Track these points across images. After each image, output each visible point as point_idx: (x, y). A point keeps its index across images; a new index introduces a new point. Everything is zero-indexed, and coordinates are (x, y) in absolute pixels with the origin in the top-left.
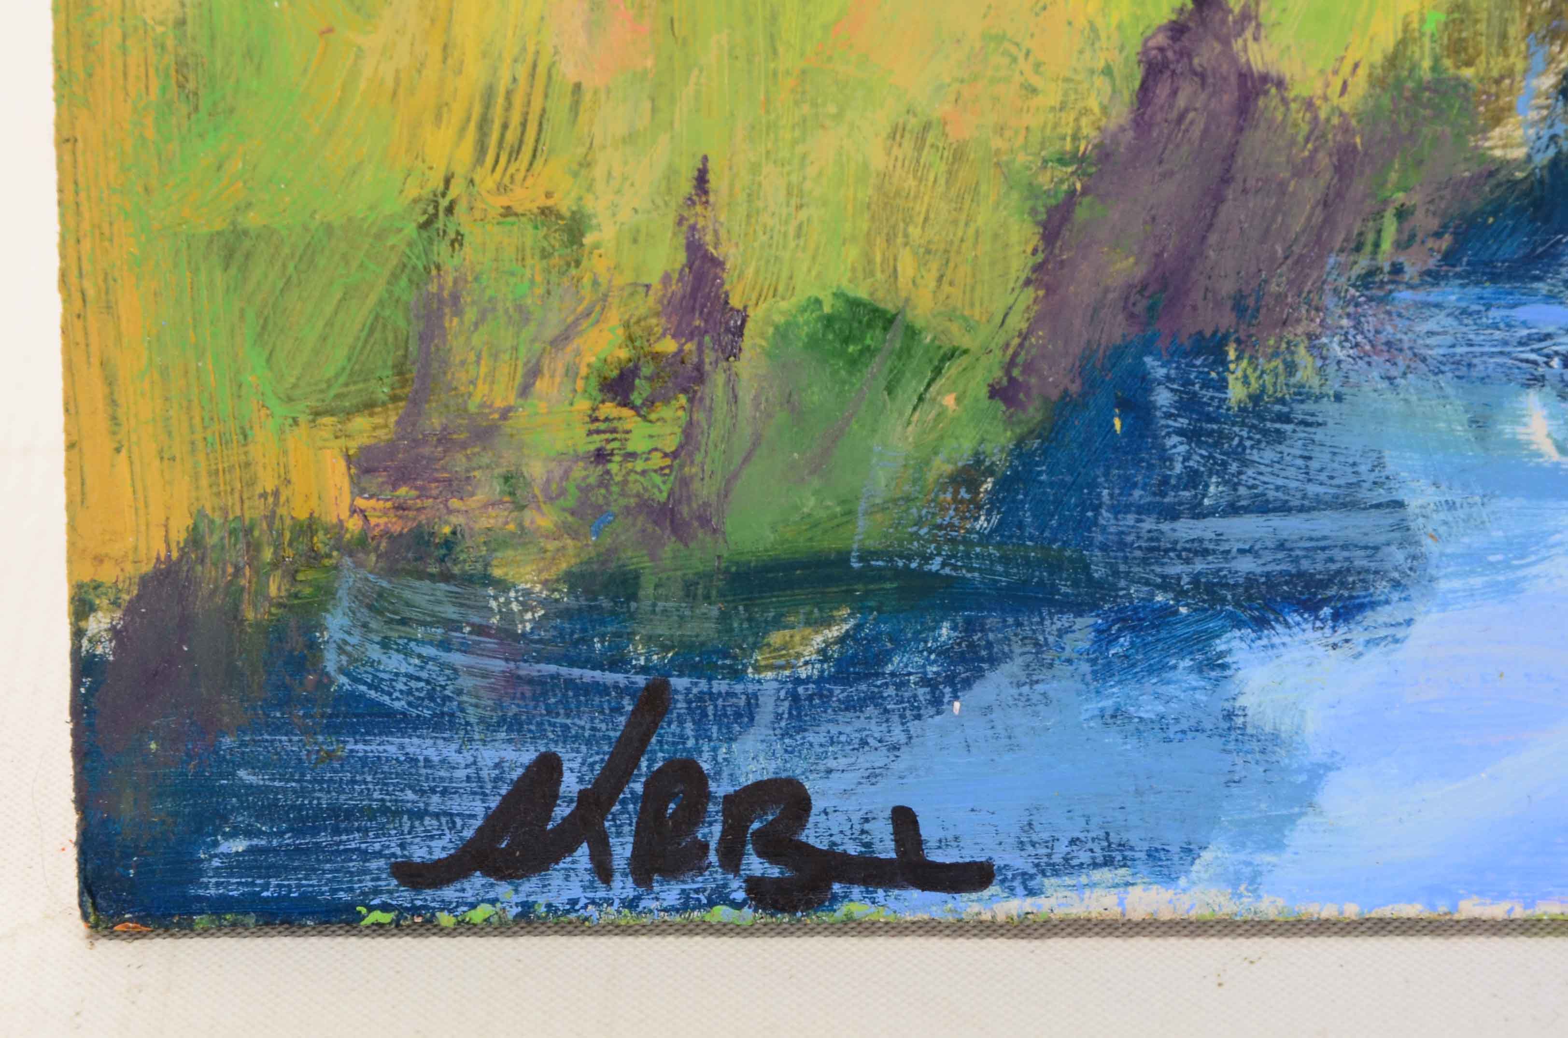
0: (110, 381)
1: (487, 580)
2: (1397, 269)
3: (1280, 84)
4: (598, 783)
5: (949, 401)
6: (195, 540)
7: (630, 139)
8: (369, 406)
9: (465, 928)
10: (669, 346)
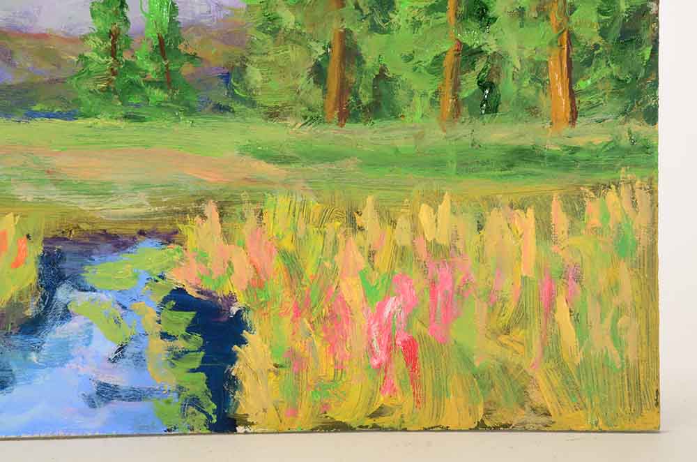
2: (11, 333)
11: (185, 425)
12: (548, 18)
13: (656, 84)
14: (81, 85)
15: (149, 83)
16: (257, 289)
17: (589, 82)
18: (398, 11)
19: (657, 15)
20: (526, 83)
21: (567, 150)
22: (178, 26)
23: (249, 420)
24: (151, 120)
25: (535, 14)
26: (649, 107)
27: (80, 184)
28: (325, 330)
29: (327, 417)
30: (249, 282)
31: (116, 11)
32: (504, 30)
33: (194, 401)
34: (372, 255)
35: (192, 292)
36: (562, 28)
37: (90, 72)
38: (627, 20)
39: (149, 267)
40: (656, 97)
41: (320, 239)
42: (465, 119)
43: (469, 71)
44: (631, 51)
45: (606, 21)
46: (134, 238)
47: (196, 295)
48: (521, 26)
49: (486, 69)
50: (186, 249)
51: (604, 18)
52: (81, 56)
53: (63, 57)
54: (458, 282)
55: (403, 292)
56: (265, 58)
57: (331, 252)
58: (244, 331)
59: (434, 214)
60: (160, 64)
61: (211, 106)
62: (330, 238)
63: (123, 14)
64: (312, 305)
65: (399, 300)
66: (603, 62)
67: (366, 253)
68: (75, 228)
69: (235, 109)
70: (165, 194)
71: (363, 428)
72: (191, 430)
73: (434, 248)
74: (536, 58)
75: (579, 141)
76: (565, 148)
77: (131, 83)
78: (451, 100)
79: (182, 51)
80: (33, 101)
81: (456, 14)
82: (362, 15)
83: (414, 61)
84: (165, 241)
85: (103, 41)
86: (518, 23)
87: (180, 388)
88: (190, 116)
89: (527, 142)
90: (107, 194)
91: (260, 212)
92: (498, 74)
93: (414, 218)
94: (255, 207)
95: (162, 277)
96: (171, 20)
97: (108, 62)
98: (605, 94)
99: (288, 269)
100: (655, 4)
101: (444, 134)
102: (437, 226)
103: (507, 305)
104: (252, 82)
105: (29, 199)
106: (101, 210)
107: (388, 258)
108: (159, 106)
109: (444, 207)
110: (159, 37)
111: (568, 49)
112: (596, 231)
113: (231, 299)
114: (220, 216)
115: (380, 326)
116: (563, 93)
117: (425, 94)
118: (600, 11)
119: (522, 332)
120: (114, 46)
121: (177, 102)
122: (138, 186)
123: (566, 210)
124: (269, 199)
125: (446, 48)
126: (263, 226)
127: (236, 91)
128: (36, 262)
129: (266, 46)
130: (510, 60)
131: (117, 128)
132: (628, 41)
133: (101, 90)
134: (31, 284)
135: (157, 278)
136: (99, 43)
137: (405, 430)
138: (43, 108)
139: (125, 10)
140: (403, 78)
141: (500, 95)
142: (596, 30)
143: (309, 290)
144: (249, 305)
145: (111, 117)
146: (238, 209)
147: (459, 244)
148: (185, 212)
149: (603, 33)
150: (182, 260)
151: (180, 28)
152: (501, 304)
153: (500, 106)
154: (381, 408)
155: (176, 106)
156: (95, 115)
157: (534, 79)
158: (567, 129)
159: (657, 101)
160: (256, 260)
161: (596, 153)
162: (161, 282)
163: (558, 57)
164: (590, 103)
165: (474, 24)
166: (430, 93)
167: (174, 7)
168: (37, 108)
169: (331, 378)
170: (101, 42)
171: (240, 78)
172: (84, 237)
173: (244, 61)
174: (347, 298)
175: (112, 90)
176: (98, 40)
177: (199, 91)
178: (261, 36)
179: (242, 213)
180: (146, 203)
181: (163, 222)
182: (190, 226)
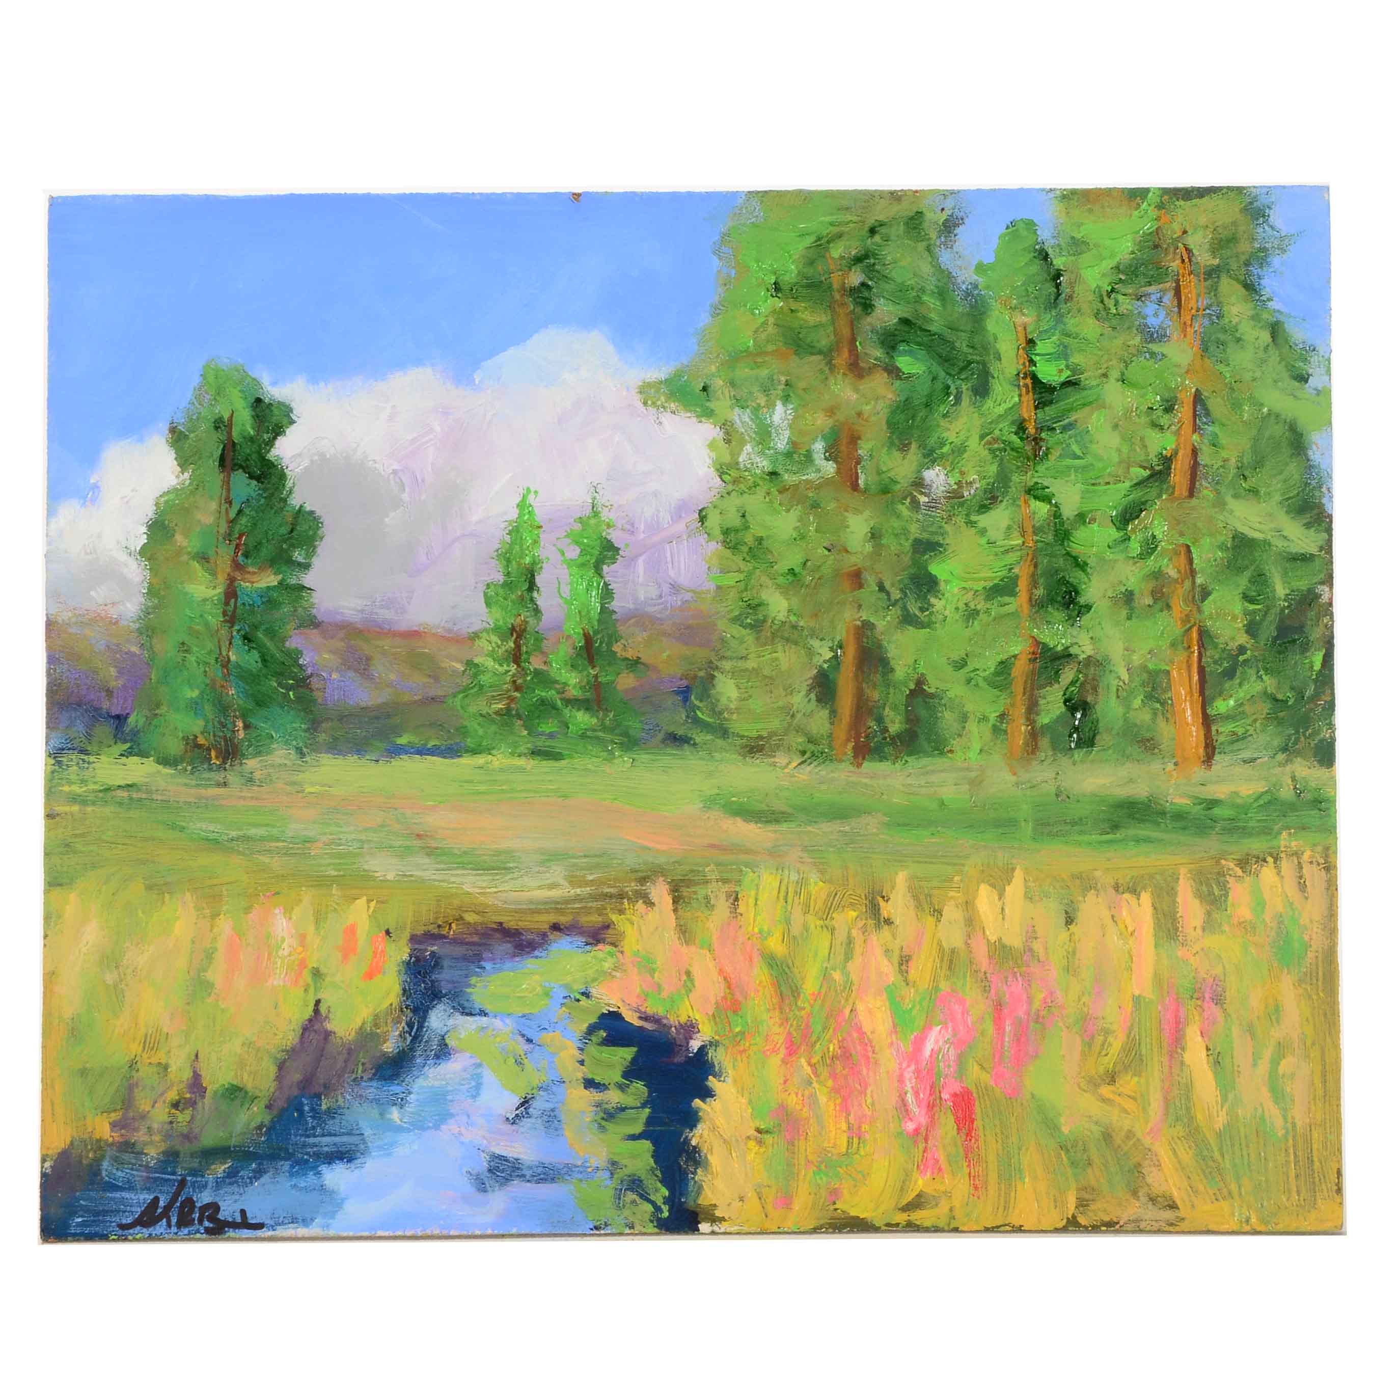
0: (53, 1104)
1: (142, 1153)
2: (362, 1078)
3: (334, 1033)
4: (169, 1203)
5: (255, 1109)
6: (72, 1143)
7: (180, 1046)
8: (115, 1111)
9: (135, 1240)
10: (188, 1096)
11: (621, 1221)
12: (1168, 607)
13: (1330, 707)
14: (468, 705)
15: (568, 702)
16: (729, 1013)
17: (1232, 702)
18: (943, 595)
19: (1330, 604)
20: (1137, 702)
21: (1200, 804)
22: (614, 617)
23: (718, 1213)
24: (572, 757)
25: (1149, 601)
26: (1321, 741)
27: (465, 853)
28: (833, 1076)
29: (836, 1209)
30: (717, 1003)
31: (522, 598)
32: (1103, 623)
33: (635, 1184)
34: (905, 961)
35: (631, 1017)
36: (1189, 622)
37: (481, 687)
38: (1286, 611)
39: (569, 979)
40: (1331, 726)
41: (826, 935)
42: (1046, 756)
43: (1051, 684)
44: (1294, 657)
45: (1254, 612)
46: (544, 935)
47: (637, 1023)
48: (1129, 618)
49: (1077, 681)
50: (622, 952)
51: (1252, 607)
52: (469, 663)
53: (443, 665)
54: (1037, 1004)
55: (953, 1020)
56: (741, 664)
57: (842, 957)
58: (710, 1077)
59: (1000, 899)
60: (585, 673)
61: (661, 736)
62: (841, 936)
63: (532, 600)
64: (814, 1038)
65: (947, 1031)
66: (1251, 672)
67: (896, 960)
68: (457, 920)
69: (698, 740)
70: (591, 868)
71: (892, 1228)
72: (630, 1228)
73: (1000, 951)
74: (1151, 666)
75: (1220, 791)
76: (1196, 802)
77: (543, 702)
78: (1023, 728)
79: (618, 655)
80: (397, 731)
81: (1030, 600)
82: (889, 599)
83: (966, 670)
84: (591, 941)
85: (502, 641)
86: (1124, 612)
87: (614, 1163)
88: (631, 750)
89: (1140, 791)
90: (505, 869)
91: (734, 895)
92: (1095, 689)
93: (969, 905)
94: (726, 888)
95: (586, 995)
96: (603, 609)
97: (509, 671)
98: (1255, 721)
99: (777, 984)
100: (1327, 589)
101: (1014, 779)
102: (1003, 919)
103: (1110, 1039)
104: (724, 700)
105: (390, 877)
106: (495, 892)
107: (929, 965)
108: (583, 736)
109: (1015, 889)
110: (585, 635)
111: (1200, 654)
112: (1247, 928)
113: (690, 1029)
114: (674, 902)
115: (918, 1071)
116: (1193, 718)
117: (984, 719)
118: (1246, 598)
119: (1136, 1079)
120: (518, 647)
121: (611, 730)
122: (550, 857)
123: (1199, 895)
124: (749, 876)
125: (1016, 649)
126: (739, 917)
127: (699, 713)
128: (399, 971)
129: (745, 645)
130: (1112, 668)
131: (521, 770)
132: (1289, 642)
133: (497, 713)
134: (391, 1005)
135: (578, 996)
136: (496, 643)
137: (956, 1230)
138: (412, 740)
139: (535, 594)
140: (950, 694)
141: (1097, 721)
142: (1241, 625)
143: (809, 1015)
144: (717, 1038)
145: (512, 754)
146: (701, 891)
147: (1037, 946)
148: (621, 896)
149: (1252, 629)
150: (616, 968)
151: (617, 620)
152: (1102, 1038)
153: (1098, 737)
154: (919, 1196)
155: (608, 737)
156: (489, 750)
157: (1149, 697)
158: (1199, 773)
159: (1333, 732)
160: (728, 969)
161: (1244, 809)
162: (584, 1002)
163: (1184, 666)
164: (1234, 733)
165: (1058, 614)
166: (993, 716)
167: (608, 589)
168: (402, 741)
169: (844, 1150)
170: (499, 643)
171: (705, 694)
172: (470, 934)
173: (711, 668)
174: (867, 1028)
175: (514, 712)
176: (495, 639)
177: (644, 714)
178: (736, 630)
179: (707, 898)
180: (562, 882)
181: (588, 911)
182: (628, 916)
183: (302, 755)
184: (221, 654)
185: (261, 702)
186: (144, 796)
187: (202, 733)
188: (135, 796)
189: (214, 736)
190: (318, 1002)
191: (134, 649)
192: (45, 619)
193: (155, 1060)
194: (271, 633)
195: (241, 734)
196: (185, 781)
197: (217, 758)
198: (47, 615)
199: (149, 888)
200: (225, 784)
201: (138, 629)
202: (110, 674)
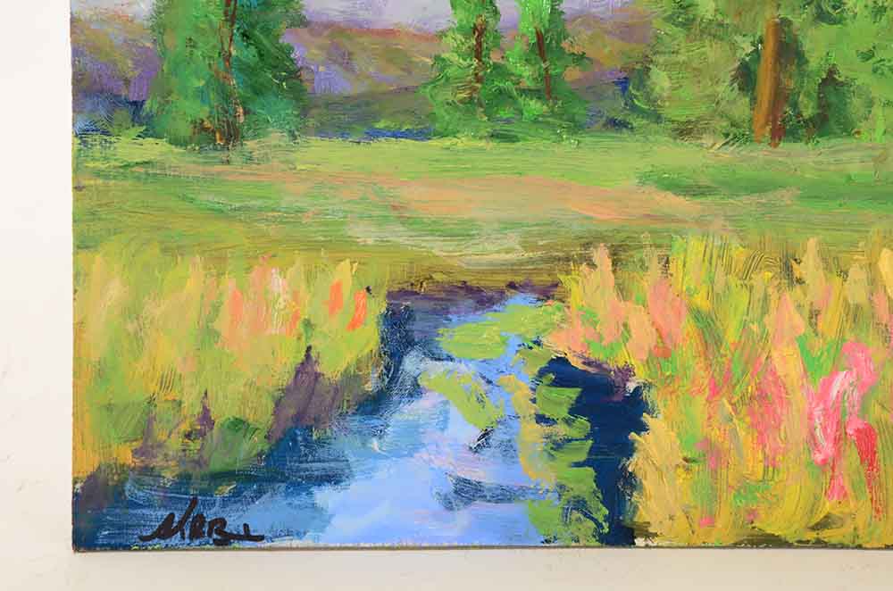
0: (82, 435)
1: (160, 476)
2: (347, 413)
3: (323, 375)
4: (183, 518)
5: (256, 439)
6: (99, 468)
7: (192, 385)
8: (136, 440)
9: (153, 550)
10: (199, 427)
11: (566, 535)
14: (436, 95)
15: (526, 92)
16: (662, 361)
23: (651, 530)
24: (526, 140)
27: (434, 222)
28: (751, 413)
29: (754, 528)
30: (650, 351)
33: (579, 505)
34: (814, 315)
35: (576, 363)
37: (448, 79)
39: (523, 330)
41: (745, 293)
47: (581, 367)
52: (437, 58)
53: (414, 59)
55: (857, 365)
56: (674, 58)
57: (759, 311)
58: (645, 414)
60: (538, 66)
61: (602, 121)
62: (758, 294)
63: (492, 2)
64: (734, 381)
65: (851, 374)
67: (806, 314)
68: (427, 279)
69: (635, 125)
70: (541, 236)
71: (803, 544)
72: (575, 541)
77: (501, 92)
79: (566, 51)
80: (376, 116)
83: (874, 60)
84: (541, 297)
85: (466, 38)
87: (562, 487)
88: (576, 133)
90: (468, 235)
91: (666, 258)
93: (872, 266)
94: (658, 252)
95: (538, 343)
96: (553, 10)
97: (472, 65)
99: (702, 335)
104: (657, 89)
105: (370, 241)
106: (461, 256)
107: (836, 319)
108: (535, 121)
110: (537, 33)
113: (627, 372)
114: (613, 264)
115: (825, 410)
117: (888, 103)
120: (479, 44)
121: (560, 116)
122: (509, 225)
124: (678, 243)
126: (670, 277)
127: (635, 100)
128: (378, 323)
129: (676, 42)
131: (482, 150)
133: (461, 101)
134: (372, 351)
135: (531, 344)
136: (461, 41)
137: (860, 547)
138: (388, 125)
140: (858, 82)
143: (731, 361)
144: (650, 380)
145: (474, 137)
146: (637, 256)
148: (568, 259)
150: (563, 320)
151: (565, 20)
154: (826, 517)
155: (558, 122)
156: (454, 134)
160: (660, 321)
162: (536, 349)
168: (380, 125)
169: (760, 478)
170: (463, 40)
171: (641, 85)
172: (439, 291)
173: (647, 61)
174: (780, 373)
175: (476, 101)
176: (459, 37)
177: (587, 102)
178: (670, 29)
179: (641, 260)
180: (518, 247)
181: (538, 271)
182: (574, 276)
183: (295, 138)
184: (223, 49)
185: (258, 91)
186: (158, 172)
187: (208, 118)
188: (151, 171)
189: (218, 120)
190: (309, 349)
191: (148, 44)
192: (69, 16)
193: (169, 398)
194: (267, 31)
195: (242, 119)
196: (194, 159)
197: (221, 139)
198: (71, 14)
199: (165, 250)
200: (228, 162)
201: (152, 26)
202: (128, 67)
